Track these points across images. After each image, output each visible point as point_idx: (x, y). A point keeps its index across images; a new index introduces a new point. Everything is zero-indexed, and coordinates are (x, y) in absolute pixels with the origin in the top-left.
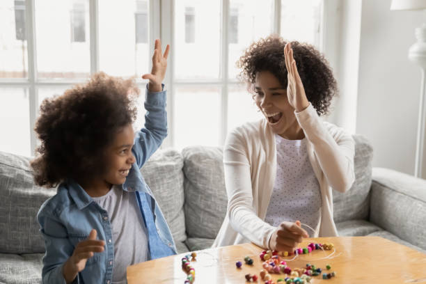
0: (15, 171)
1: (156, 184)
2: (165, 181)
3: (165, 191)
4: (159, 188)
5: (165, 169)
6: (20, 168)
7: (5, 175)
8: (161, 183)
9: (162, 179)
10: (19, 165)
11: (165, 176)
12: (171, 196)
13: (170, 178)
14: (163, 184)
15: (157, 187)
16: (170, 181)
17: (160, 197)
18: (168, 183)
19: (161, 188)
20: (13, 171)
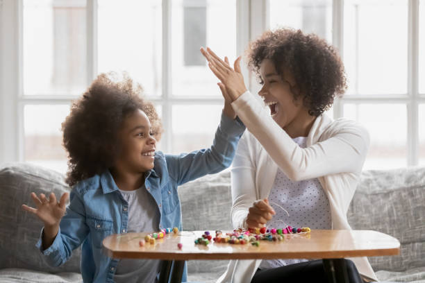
0: (52, 185)
1: (204, 206)
2: (215, 203)
3: (214, 215)
4: (207, 211)
5: (217, 189)
6: (58, 183)
7: (41, 188)
8: (210, 205)
9: (212, 201)
10: (57, 180)
11: (216, 198)
12: (222, 221)
13: (221, 201)
14: (212, 207)
15: (205, 209)
16: (221, 204)
17: (208, 221)
18: (219, 206)
19: (210, 212)
20: (50, 185)
